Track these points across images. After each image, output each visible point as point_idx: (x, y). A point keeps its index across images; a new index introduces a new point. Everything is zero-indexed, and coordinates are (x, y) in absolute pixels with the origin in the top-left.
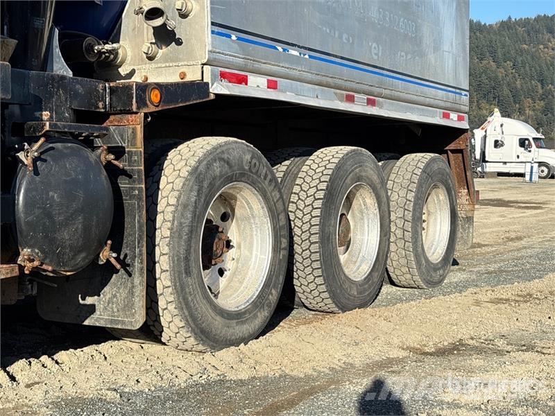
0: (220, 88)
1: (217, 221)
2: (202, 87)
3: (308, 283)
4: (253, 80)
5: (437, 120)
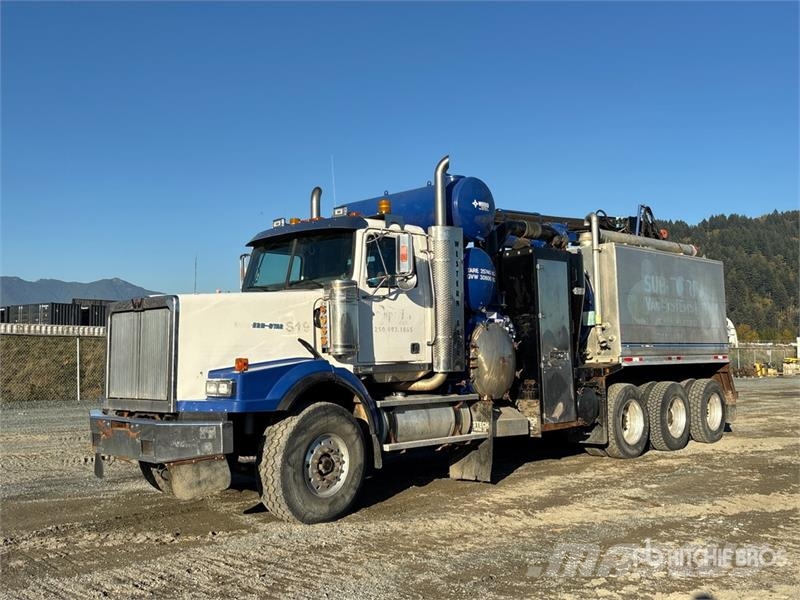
0: (625, 364)
2: (620, 365)
4: (634, 359)
5: (712, 361)
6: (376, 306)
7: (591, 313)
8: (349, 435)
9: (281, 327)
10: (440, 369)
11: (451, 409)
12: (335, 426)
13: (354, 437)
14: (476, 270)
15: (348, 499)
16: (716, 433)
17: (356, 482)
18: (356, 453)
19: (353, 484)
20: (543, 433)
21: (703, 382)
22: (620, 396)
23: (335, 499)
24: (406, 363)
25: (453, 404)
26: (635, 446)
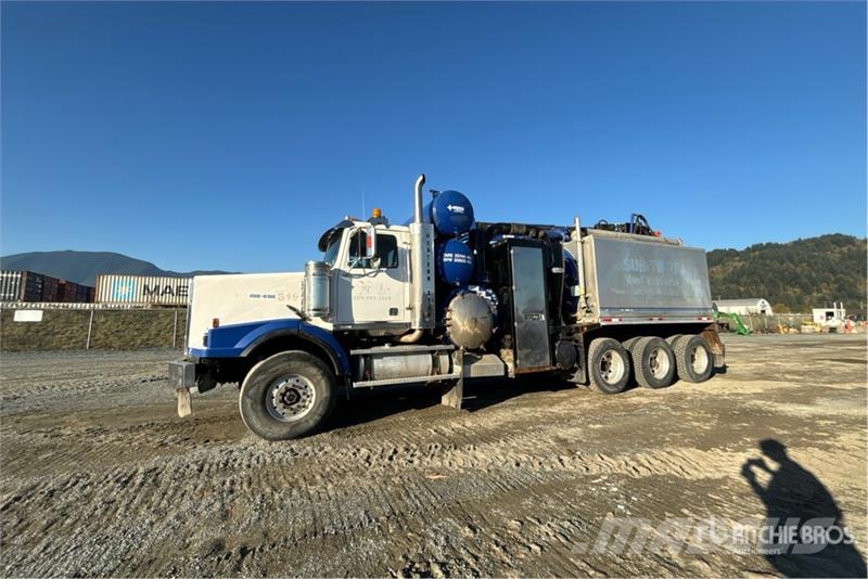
0: (603, 324)
1: (606, 359)
2: (599, 324)
3: (639, 377)
4: (614, 320)
5: (696, 321)
6: (355, 282)
7: (577, 287)
8: (314, 375)
9: (274, 297)
10: (416, 326)
11: (430, 356)
12: (298, 369)
13: (319, 377)
14: (451, 255)
15: (312, 423)
16: (701, 375)
17: (321, 410)
18: (321, 388)
19: (319, 412)
20: (516, 375)
21: (687, 338)
22: (599, 347)
23: (299, 423)
24: (385, 322)
25: (432, 352)
26: (615, 385)
